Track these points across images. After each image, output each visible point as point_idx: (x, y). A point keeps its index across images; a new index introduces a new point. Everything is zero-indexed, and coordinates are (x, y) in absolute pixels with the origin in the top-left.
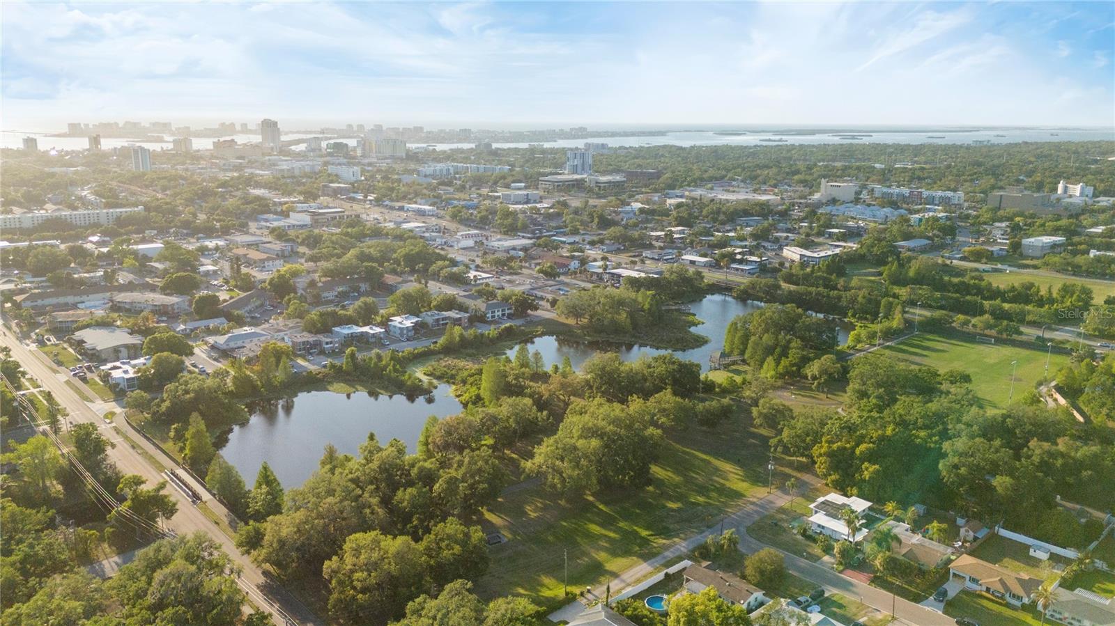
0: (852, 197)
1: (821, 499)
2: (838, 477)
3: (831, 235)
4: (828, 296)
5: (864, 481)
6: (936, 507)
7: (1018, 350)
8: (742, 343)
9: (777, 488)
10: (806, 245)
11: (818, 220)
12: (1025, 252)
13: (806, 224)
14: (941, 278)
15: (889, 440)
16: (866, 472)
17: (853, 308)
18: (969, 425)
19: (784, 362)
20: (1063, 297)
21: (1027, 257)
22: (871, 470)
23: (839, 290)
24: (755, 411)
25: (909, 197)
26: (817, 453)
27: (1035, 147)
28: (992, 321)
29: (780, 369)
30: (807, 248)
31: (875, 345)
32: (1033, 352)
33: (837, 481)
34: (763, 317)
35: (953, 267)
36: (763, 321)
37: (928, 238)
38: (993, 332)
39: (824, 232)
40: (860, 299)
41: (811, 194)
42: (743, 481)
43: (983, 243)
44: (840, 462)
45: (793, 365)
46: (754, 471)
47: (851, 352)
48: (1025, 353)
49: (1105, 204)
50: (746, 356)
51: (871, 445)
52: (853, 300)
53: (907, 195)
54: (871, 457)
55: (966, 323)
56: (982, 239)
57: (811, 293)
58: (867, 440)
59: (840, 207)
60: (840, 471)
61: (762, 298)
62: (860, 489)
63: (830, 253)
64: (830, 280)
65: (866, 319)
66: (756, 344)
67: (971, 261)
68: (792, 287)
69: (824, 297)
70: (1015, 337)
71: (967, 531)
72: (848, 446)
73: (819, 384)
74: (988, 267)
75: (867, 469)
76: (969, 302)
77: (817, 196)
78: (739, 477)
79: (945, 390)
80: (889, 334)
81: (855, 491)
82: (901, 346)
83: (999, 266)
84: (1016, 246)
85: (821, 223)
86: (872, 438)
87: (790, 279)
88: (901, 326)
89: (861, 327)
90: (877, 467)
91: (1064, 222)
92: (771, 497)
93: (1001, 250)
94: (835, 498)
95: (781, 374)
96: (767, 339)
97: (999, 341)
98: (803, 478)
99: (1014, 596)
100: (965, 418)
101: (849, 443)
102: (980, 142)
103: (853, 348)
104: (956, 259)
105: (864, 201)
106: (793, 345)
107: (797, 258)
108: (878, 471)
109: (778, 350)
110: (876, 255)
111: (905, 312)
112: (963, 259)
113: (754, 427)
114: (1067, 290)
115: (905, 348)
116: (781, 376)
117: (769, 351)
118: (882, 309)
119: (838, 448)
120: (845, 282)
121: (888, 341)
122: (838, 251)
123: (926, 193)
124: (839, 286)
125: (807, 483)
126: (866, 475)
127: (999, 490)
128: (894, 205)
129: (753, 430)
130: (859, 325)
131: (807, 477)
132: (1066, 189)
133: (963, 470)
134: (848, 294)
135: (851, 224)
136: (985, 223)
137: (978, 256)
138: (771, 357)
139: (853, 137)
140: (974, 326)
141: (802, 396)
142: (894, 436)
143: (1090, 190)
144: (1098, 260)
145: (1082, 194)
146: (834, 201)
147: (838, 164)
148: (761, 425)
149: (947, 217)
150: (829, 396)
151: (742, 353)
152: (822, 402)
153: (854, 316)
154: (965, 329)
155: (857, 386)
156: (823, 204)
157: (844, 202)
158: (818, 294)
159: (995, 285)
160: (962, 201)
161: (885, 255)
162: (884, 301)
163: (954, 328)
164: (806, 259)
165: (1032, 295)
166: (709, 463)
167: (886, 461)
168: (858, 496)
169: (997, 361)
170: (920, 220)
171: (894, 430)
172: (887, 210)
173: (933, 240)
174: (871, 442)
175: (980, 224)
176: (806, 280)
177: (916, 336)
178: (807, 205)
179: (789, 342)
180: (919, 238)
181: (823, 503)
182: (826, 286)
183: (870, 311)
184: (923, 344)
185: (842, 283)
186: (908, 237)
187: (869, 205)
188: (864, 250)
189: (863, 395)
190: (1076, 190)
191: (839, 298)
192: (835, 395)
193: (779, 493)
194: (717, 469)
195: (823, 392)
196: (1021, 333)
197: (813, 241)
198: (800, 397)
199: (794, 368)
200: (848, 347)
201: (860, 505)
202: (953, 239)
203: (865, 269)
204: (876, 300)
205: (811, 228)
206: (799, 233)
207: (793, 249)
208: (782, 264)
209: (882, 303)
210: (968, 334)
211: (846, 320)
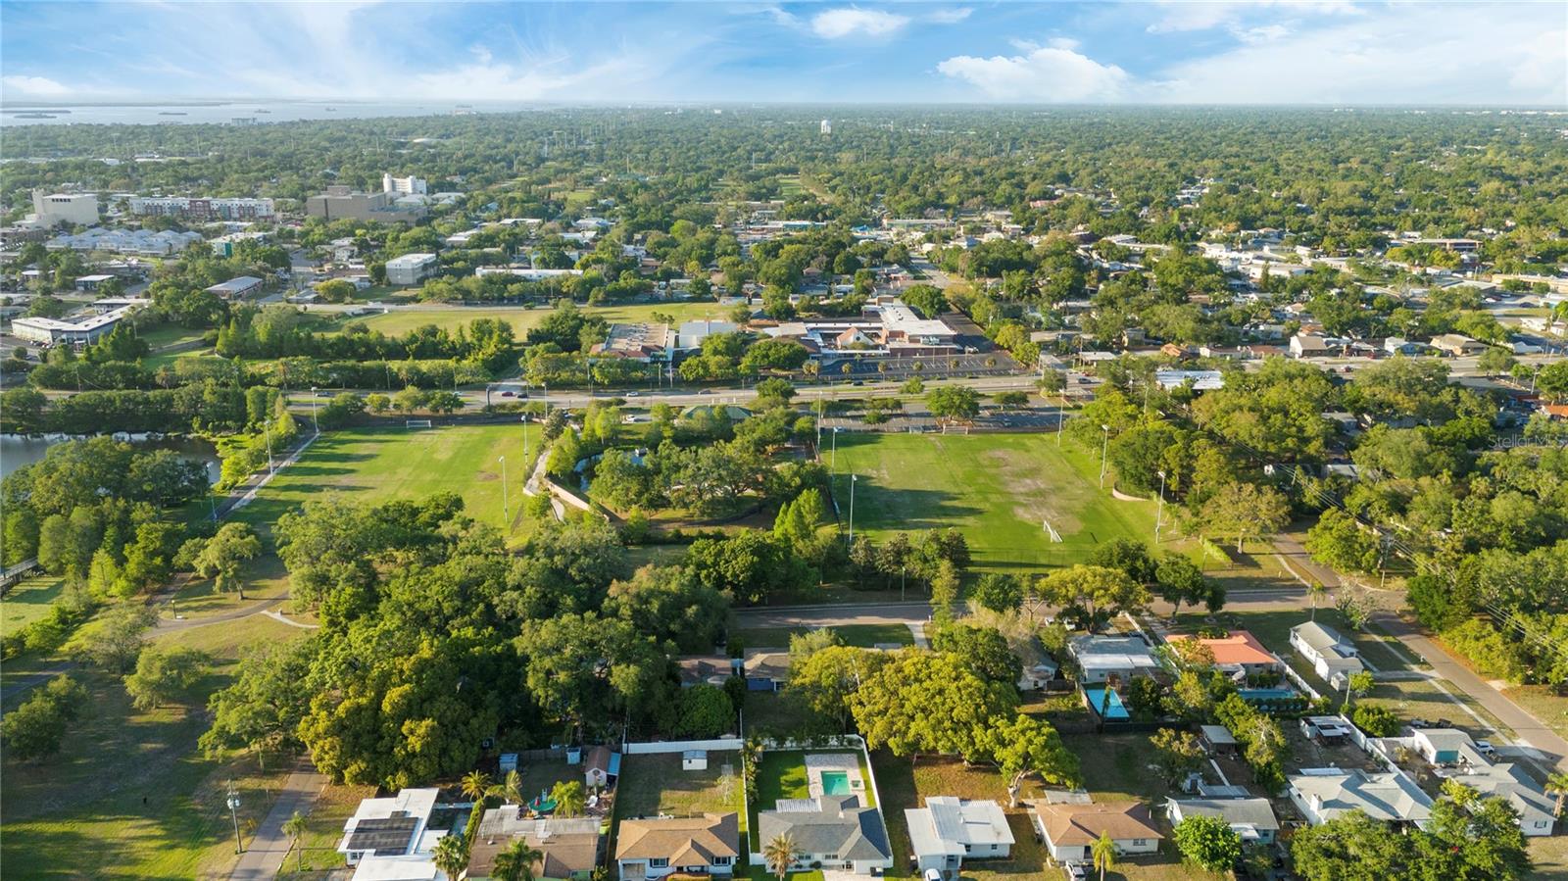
0: (95, 217)
1: (351, 825)
2: (363, 766)
3: (89, 288)
4: (147, 401)
5: (414, 754)
6: (531, 747)
7: (466, 430)
8: (25, 536)
9: (248, 833)
10: (54, 310)
11: (56, 262)
12: (393, 280)
13: (36, 273)
14: (309, 337)
15: (433, 666)
16: (411, 739)
17: (197, 414)
18: (518, 587)
19: (135, 556)
20: (480, 340)
21: (399, 287)
22: (421, 731)
23: (160, 387)
24: (131, 684)
25: (190, 210)
26: (311, 735)
27: (317, 127)
28: (420, 394)
29: (132, 568)
30: (56, 316)
31: (267, 472)
32: (488, 428)
33: (362, 773)
34: (55, 475)
35: (308, 315)
36: (58, 482)
37: (255, 274)
38: (426, 410)
39: (73, 281)
40: (207, 397)
41: (17, 216)
42: (172, 847)
43: (332, 274)
44: (357, 736)
45: (154, 554)
46: (181, 813)
47: (233, 494)
48: (477, 432)
49: (447, 201)
50: (42, 559)
51: (407, 687)
52: (196, 400)
53: (187, 207)
54: (412, 709)
55: (384, 404)
56: (327, 267)
57: (111, 401)
58: (395, 679)
59: (82, 236)
60: (365, 755)
61: (16, 426)
62: (409, 770)
63: (106, 319)
64: (135, 371)
65: (227, 428)
66: (59, 532)
67: (330, 302)
68: (65, 394)
69: (139, 403)
70: (456, 411)
71: (596, 773)
72: (363, 701)
73: (225, 580)
74: (357, 308)
75: (412, 732)
76: (369, 370)
77: (30, 220)
78: (159, 843)
79: (447, 536)
80: (282, 447)
81: (402, 778)
82: (307, 464)
83: (371, 305)
84: (380, 273)
85: (63, 266)
86: (401, 672)
87: (54, 380)
88: (293, 430)
89: (225, 444)
90: (428, 722)
91: (416, 232)
92: (248, 862)
93: (362, 280)
94: (373, 808)
95: (137, 580)
96: (80, 516)
97: (440, 422)
98: (287, 787)
99: (718, 860)
100: (511, 579)
101: (361, 694)
102: (243, 120)
103: (233, 487)
104: (307, 301)
105: (120, 223)
106: (136, 515)
107: (45, 337)
108: (433, 728)
109: (110, 532)
110: (188, 313)
111: (289, 403)
112: (318, 300)
113: (137, 712)
114: (483, 330)
115: (314, 465)
116: (139, 583)
117: (93, 539)
118: (250, 408)
119: (348, 711)
120: (165, 370)
121: (283, 459)
122: (117, 314)
123: (215, 203)
124: (158, 380)
125: (299, 793)
126: (415, 743)
127: (623, 689)
128: (173, 225)
129: (136, 719)
130: (221, 441)
131: (292, 782)
132: (393, 185)
133: (562, 677)
134: (183, 391)
135: (114, 263)
136: (321, 242)
137: (338, 294)
138: (101, 551)
139: (39, 115)
140: (397, 406)
141: (196, 609)
142: (436, 655)
143: (422, 185)
144: (489, 280)
145: (415, 191)
146: (65, 227)
147: (41, 161)
148: (150, 704)
149: (264, 237)
150: (246, 593)
151: (32, 554)
152: (238, 611)
153: (204, 426)
154: (385, 414)
155: (306, 570)
156: (47, 232)
157: (84, 228)
158: (126, 400)
159: (388, 336)
160: (272, 212)
161: (204, 311)
162: (249, 393)
163: (368, 414)
164: (64, 336)
165: (439, 343)
166: (73, 838)
167: (437, 704)
168: (410, 786)
169: (451, 454)
170: (228, 246)
171: (432, 645)
172: (167, 234)
173: (263, 277)
174: (403, 682)
175: (314, 244)
176: (87, 378)
177: (320, 440)
178: (21, 237)
179: (127, 512)
180: (240, 275)
181: (359, 830)
182: (130, 384)
183: (233, 415)
184: (339, 452)
185: (163, 374)
186: (224, 276)
187: (131, 228)
188: (165, 308)
189: (322, 581)
190: (406, 184)
191: (169, 401)
192: (254, 588)
193: (259, 843)
194: (101, 846)
195: (235, 590)
196: (461, 405)
197: (60, 301)
198: (190, 613)
199: (158, 561)
200: (224, 488)
201: (419, 802)
202: (288, 270)
203: (178, 339)
204: (235, 393)
205: (46, 278)
206: (26, 290)
207: (32, 321)
208: (21, 353)
209: (249, 398)
210: (391, 419)
211: (190, 436)
